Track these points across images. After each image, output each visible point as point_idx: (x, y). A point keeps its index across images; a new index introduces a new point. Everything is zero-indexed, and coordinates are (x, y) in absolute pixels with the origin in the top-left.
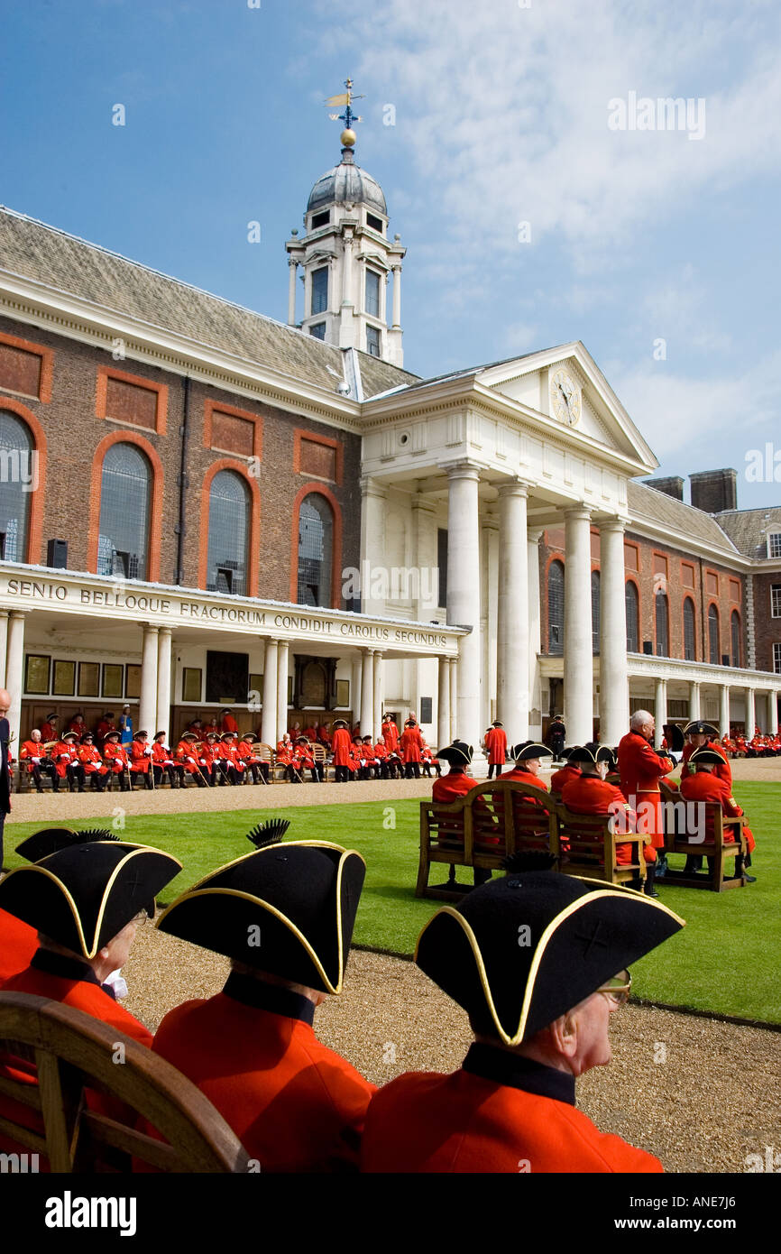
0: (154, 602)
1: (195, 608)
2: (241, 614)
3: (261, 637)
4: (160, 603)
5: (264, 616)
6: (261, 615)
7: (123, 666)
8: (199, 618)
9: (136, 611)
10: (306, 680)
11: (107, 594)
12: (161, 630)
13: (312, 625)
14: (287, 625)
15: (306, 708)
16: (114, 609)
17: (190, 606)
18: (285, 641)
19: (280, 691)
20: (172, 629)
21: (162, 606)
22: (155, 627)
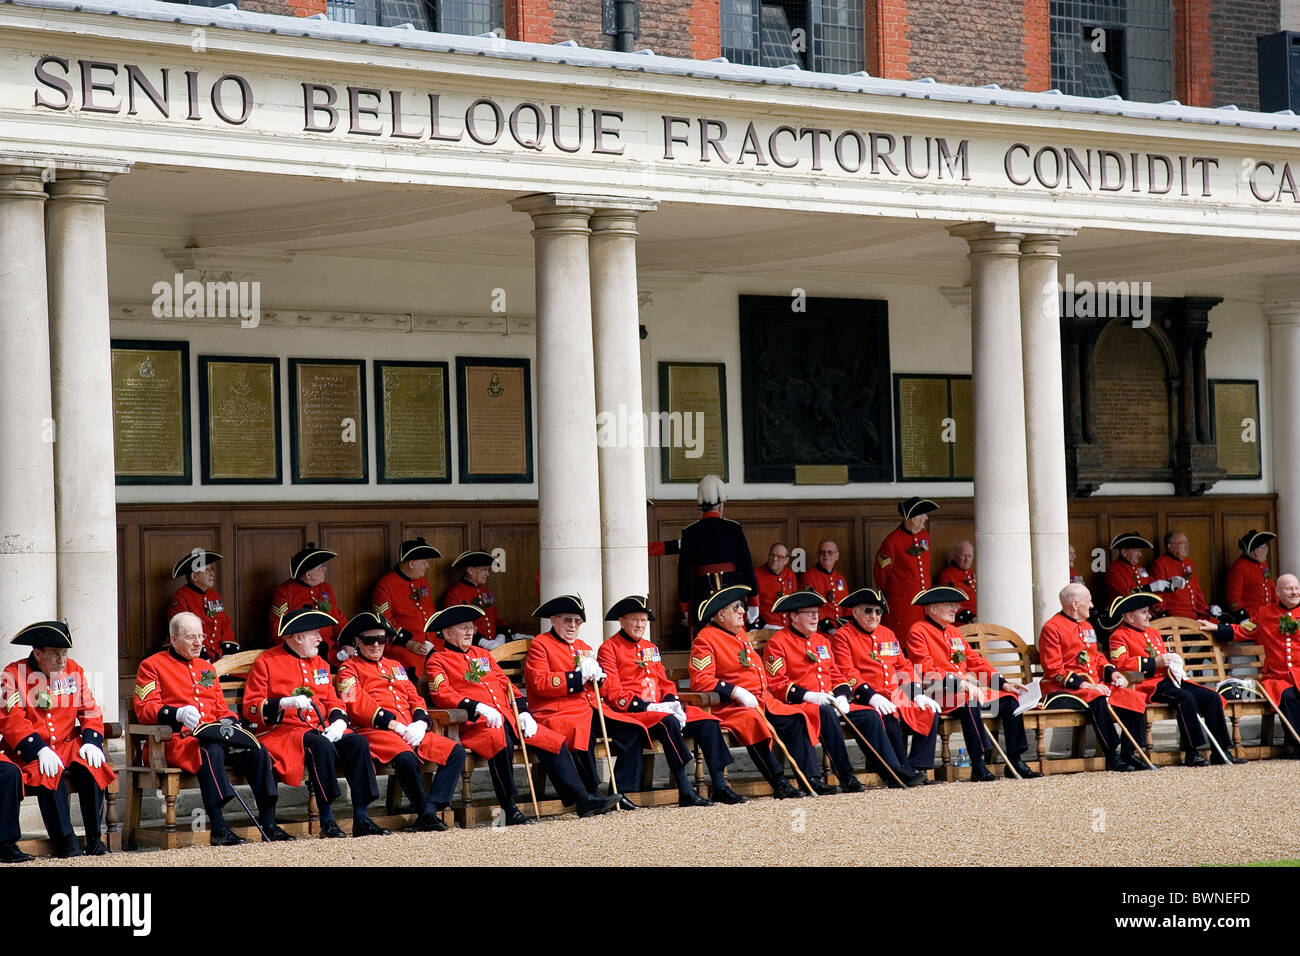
0: (568, 118)
1: (713, 132)
2: (882, 146)
3: (956, 229)
4: (588, 118)
5: (963, 147)
6: (953, 148)
7: (444, 365)
8: (733, 167)
9: (506, 157)
10: (1099, 385)
11: (395, 96)
12: (599, 221)
13: (1143, 173)
14: (1050, 179)
15: (1107, 489)
16: (426, 151)
17: (695, 127)
18: (1046, 240)
19: (1036, 427)
20: (636, 216)
21: (599, 132)
22: (576, 212)
